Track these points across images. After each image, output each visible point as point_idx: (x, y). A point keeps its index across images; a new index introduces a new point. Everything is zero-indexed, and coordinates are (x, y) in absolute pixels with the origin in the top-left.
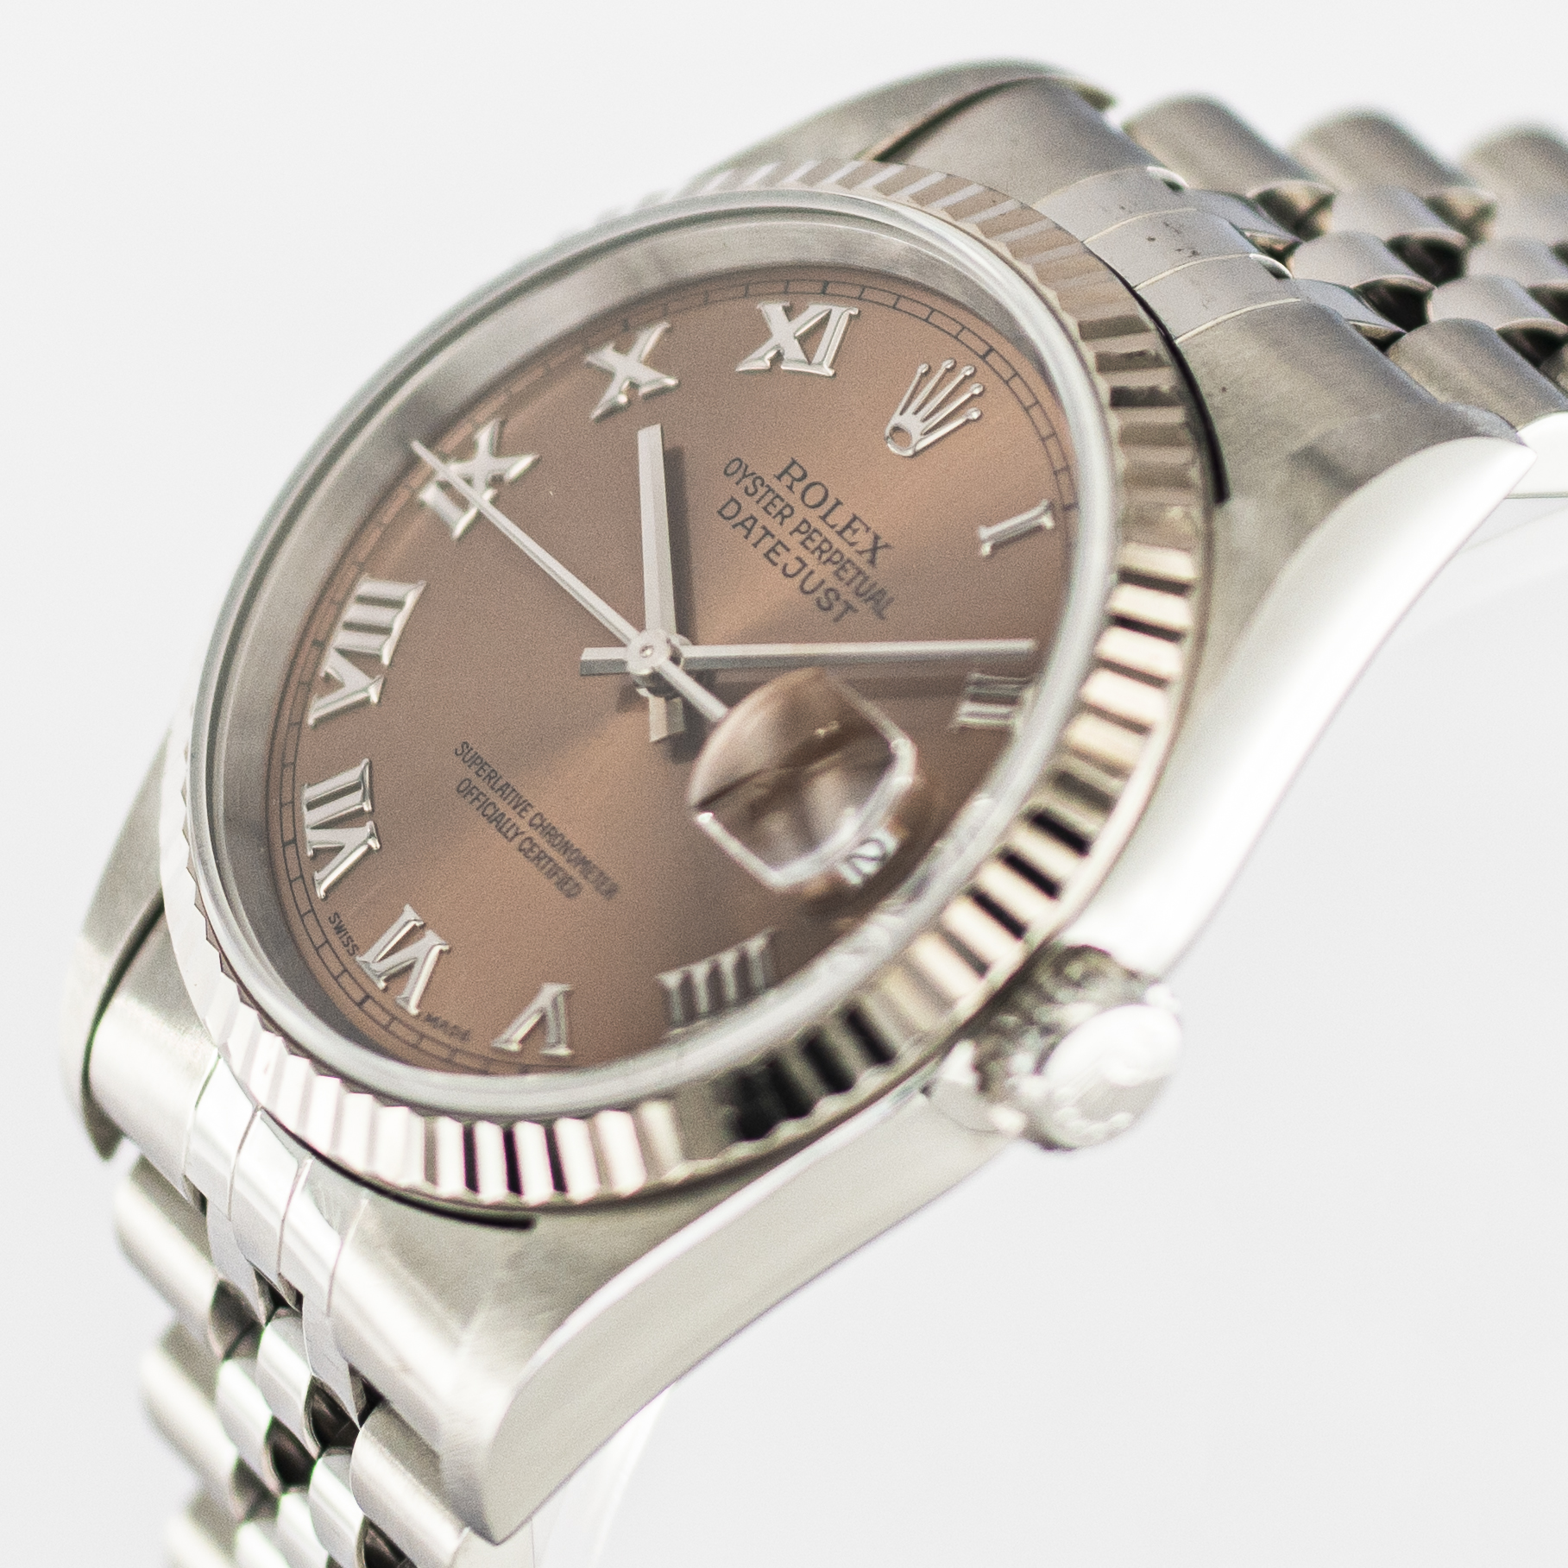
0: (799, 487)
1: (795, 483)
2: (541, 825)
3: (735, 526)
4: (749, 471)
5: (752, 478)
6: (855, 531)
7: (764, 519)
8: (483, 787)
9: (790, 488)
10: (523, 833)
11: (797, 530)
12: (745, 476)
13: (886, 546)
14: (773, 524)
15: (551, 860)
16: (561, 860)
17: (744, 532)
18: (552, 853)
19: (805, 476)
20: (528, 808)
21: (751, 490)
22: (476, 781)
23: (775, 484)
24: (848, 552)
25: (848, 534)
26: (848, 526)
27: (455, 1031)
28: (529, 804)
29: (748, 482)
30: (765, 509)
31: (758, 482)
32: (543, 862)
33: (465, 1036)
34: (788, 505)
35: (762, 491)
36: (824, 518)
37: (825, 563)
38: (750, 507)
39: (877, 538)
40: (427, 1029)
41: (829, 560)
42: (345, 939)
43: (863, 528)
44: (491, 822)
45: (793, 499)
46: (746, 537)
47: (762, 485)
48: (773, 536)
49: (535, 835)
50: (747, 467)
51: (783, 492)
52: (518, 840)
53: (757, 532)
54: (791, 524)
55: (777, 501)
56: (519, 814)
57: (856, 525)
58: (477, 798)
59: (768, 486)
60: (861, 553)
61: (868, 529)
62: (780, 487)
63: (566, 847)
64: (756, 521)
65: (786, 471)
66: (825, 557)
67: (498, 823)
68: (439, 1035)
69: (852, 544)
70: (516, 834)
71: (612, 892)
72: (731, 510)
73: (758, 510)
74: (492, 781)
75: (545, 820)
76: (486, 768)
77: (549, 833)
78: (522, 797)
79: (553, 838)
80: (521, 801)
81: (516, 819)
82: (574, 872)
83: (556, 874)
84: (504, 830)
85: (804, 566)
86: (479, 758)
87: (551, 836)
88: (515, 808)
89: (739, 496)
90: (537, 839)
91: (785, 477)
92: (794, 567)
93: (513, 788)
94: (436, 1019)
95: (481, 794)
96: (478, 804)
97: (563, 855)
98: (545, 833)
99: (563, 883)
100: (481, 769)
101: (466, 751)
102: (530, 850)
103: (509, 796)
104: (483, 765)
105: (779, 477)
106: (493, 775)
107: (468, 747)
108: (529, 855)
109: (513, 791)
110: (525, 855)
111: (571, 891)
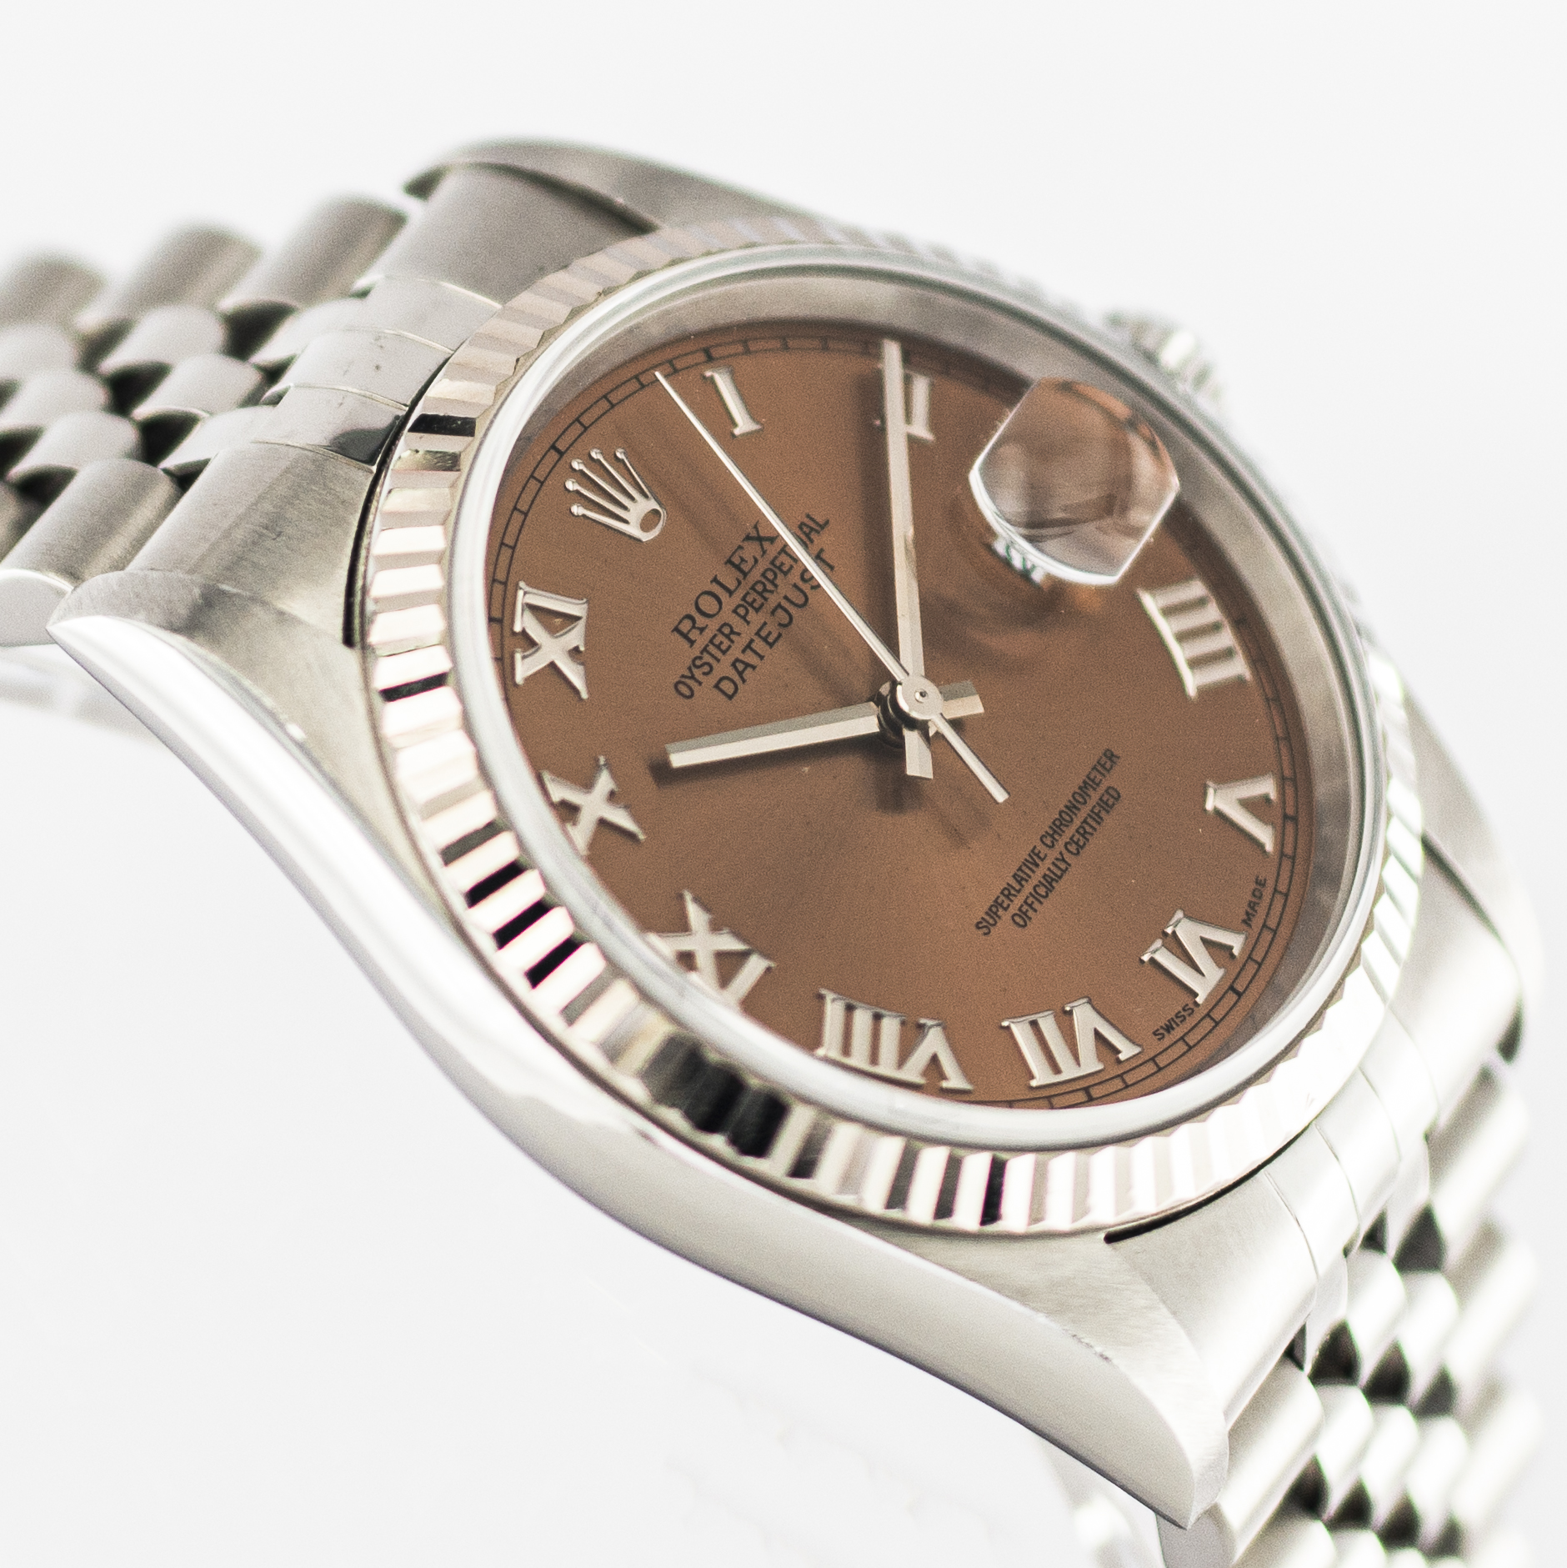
0: (701, 621)
1: (697, 626)
2: (1052, 836)
3: (744, 681)
4: (687, 673)
5: (695, 671)
6: (742, 560)
7: (736, 652)
8: (1018, 901)
9: (702, 630)
10: (1061, 853)
11: (744, 618)
12: (693, 677)
13: (756, 527)
14: (740, 642)
15: (1085, 821)
16: (1084, 812)
17: (749, 670)
18: (1077, 822)
19: (689, 617)
20: (1036, 851)
21: (706, 668)
22: (1013, 909)
23: (699, 645)
24: (763, 564)
25: (745, 568)
26: (738, 567)
27: (1257, 895)
28: (1033, 851)
29: (697, 673)
30: (724, 652)
31: (698, 663)
32: (1088, 829)
33: (1261, 883)
34: (720, 630)
35: (707, 658)
36: (731, 593)
37: (776, 586)
38: (723, 668)
39: (748, 538)
40: (1257, 922)
41: (772, 582)
42: (1178, 1021)
43: (740, 552)
44: (1053, 888)
45: (713, 625)
46: (754, 667)
47: (700, 658)
48: (752, 641)
49: (1060, 845)
50: (683, 676)
51: (708, 634)
52: (1067, 856)
53: (750, 658)
54: (737, 623)
55: (717, 641)
56: (1042, 860)
57: (736, 560)
58: (1030, 906)
59: (702, 653)
60: (764, 552)
61: (740, 547)
62: (701, 641)
63: (1072, 808)
64: (737, 660)
65: (685, 636)
66: (770, 587)
67: (1053, 880)
68: (1261, 911)
69: (756, 561)
70: (1063, 860)
71: (1110, 756)
72: (727, 687)
73: (727, 660)
74: (1013, 892)
75: (1047, 832)
76: (1000, 901)
77: (1058, 827)
78: (1026, 860)
79: (1064, 822)
80: (1028, 858)
81: (1048, 863)
82: (1094, 797)
83: (1097, 815)
84: (1059, 873)
85: (779, 606)
86: (990, 909)
87: (1061, 824)
88: (1037, 865)
89: (712, 680)
90: (1066, 838)
91: (691, 636)
92: (782, 616)
93: (1018, 870)
94: (1247, 913)
95: (1025, 902)
96: (1036, 903)
97: (1079, 809)
98: (1059, 831)
99: (1106, 806)
100: (1001, 905)
101: (985, 924)
102: (1077, 843)
103: (1025, 873)
104: (997, 904)
105: (692, 642)
106: (1006, 892)
107: (981, 922)
108: (1081, 843)
109: (1020, 869)
110: (1082, 847)
111: (1113, 797)
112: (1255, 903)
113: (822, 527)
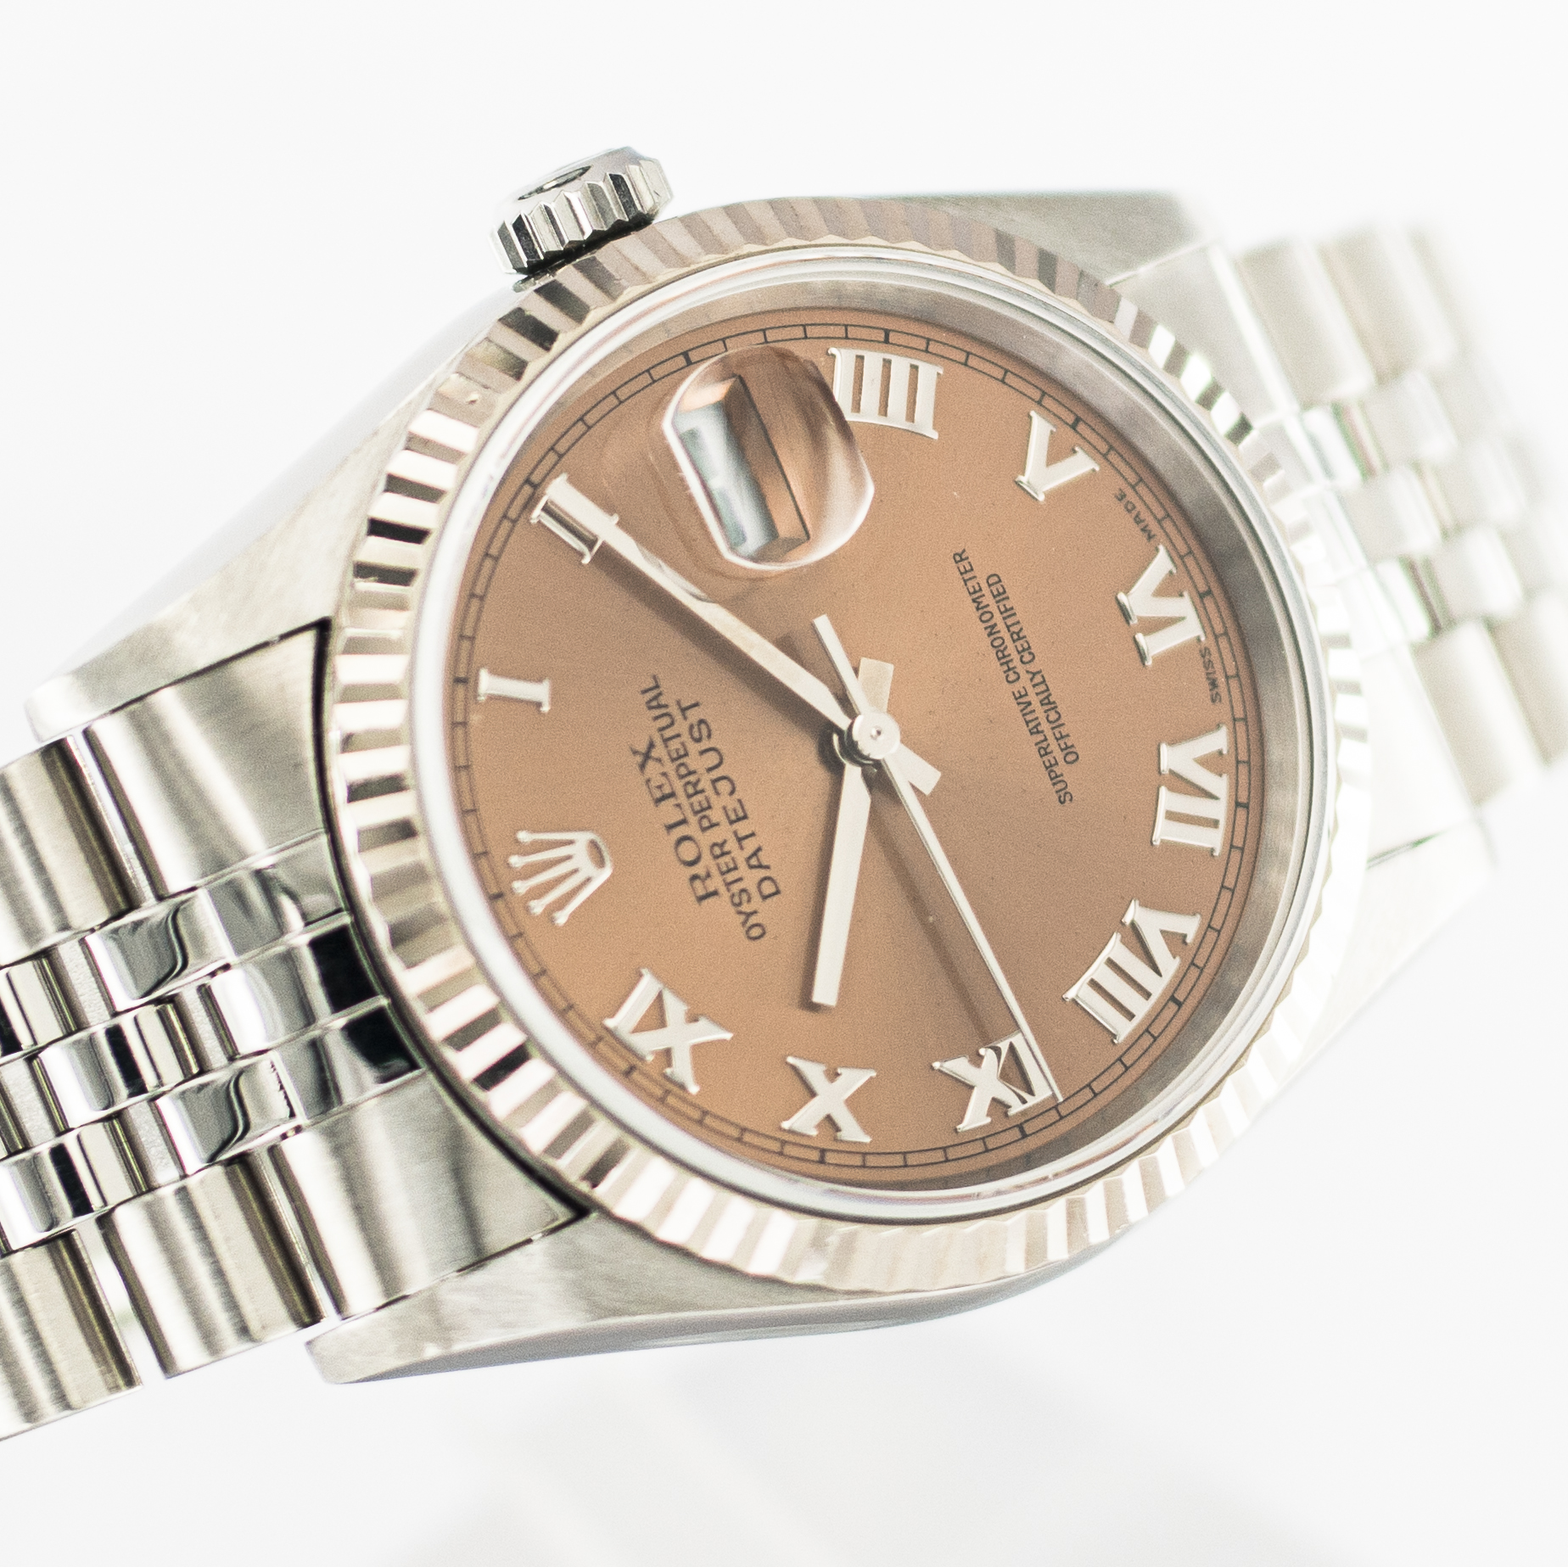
0: (699, 869)
1: (703, 876)
2: (1009, 669)
3: (767, 867)
4: (742, 918)
5: (741, 909)
6: (660, 787)
7: (740, 857)
8: (1053, 746)
9: (709, 874)
10: (1027, 672)
11: (712, 825)
12: (749, 915)
13: (635, 753)
14: (731, 845)
15: (1008, 627)
16: (999, 620)
17: (760, 854)
18: (1007, 636)
19: (693, 878)
20: (1018, 694)
21: (745, 897)
22: (1059, 755)
23: (722, 889)
24: (670, 768)
25: (667, 790)
26: (664, 798)
27: (1130, 509)
28: (1016, 697)
29: (746, 908)
30: (736, 867)
31: (736, 900)
32: (1015, 629)
33: (1121, 497)
34: (715, 857)
35: (736, 888)
36: (684, 822)
37: (695, 772)
38: (750, 878)
39: (642, 766)
40: (1154, 527)
41: (690, 773)
42: (1210, 670)
43: (653, 784)
44: (1054, 702)
45: (707, 859)
46: (759, 849)
47: (733, 895)
48: (735, 833)
49: (1021, 669)
50: (743, 924)
51: (714, 871)
52: (1033, 668)
53: (750, 845)
54: (715, 835)
55: (724, 867)
56: (1026, 695)
57: (658, 794)
58: (1062, 737)
59: (729, 890)
60: (659, 760)
61: (648, 781)
62: (718, 881)
63: (992, 631)
64: (747, 860)
65: (709, 895)
66: (692, 778)
67: (1047, 697)
68: (1145, 515)
69: (664, 774)
70: (1034, 674)
71: (960, 557)
72: (768, 888)
73: (743, 870)
74: (1044, 745)
75: (1005, 672)
76: (1048, 764)
77: (1004, 657)
78: (1022, 711)
79: (1002, 648)
80: (1023, 706)
81: (1031, 691)
82: (988, 599)
83: (1006, 610)
84: (1043, 687)
85: (714, 782)
86: (1052, 779)
87: (1002, 652)
88: (1029, 704)
89: (756, 897)
90: (1015, 656)
91: (711, 889)
92: (724, 786)
93: (1028, 726)
94: (1143, 530)
95: (1057, 739)
96: (1061, 729)
97: (995, 625)
98: (1008, 659)
99: (1001, 596)
100: (1051, 766)
101: (1062, 793)
102: (1024, 650)
103: (1032, 720)
104: (1049, 768)
105: (715, 893)
106: (1042, 752)
107: (1060, 797)
108: (1026, 646)
109: (1027, 723)
110: (1029, 647)
111: (996, 583)
112: (1137, 516)
113: (657, 687)
